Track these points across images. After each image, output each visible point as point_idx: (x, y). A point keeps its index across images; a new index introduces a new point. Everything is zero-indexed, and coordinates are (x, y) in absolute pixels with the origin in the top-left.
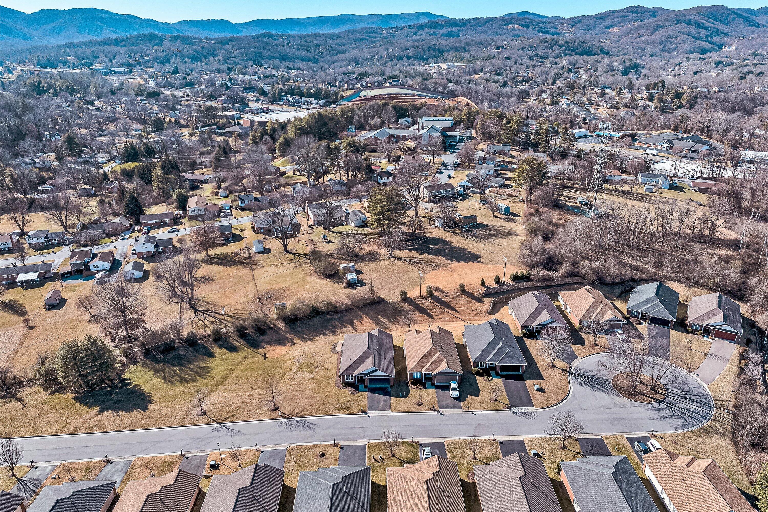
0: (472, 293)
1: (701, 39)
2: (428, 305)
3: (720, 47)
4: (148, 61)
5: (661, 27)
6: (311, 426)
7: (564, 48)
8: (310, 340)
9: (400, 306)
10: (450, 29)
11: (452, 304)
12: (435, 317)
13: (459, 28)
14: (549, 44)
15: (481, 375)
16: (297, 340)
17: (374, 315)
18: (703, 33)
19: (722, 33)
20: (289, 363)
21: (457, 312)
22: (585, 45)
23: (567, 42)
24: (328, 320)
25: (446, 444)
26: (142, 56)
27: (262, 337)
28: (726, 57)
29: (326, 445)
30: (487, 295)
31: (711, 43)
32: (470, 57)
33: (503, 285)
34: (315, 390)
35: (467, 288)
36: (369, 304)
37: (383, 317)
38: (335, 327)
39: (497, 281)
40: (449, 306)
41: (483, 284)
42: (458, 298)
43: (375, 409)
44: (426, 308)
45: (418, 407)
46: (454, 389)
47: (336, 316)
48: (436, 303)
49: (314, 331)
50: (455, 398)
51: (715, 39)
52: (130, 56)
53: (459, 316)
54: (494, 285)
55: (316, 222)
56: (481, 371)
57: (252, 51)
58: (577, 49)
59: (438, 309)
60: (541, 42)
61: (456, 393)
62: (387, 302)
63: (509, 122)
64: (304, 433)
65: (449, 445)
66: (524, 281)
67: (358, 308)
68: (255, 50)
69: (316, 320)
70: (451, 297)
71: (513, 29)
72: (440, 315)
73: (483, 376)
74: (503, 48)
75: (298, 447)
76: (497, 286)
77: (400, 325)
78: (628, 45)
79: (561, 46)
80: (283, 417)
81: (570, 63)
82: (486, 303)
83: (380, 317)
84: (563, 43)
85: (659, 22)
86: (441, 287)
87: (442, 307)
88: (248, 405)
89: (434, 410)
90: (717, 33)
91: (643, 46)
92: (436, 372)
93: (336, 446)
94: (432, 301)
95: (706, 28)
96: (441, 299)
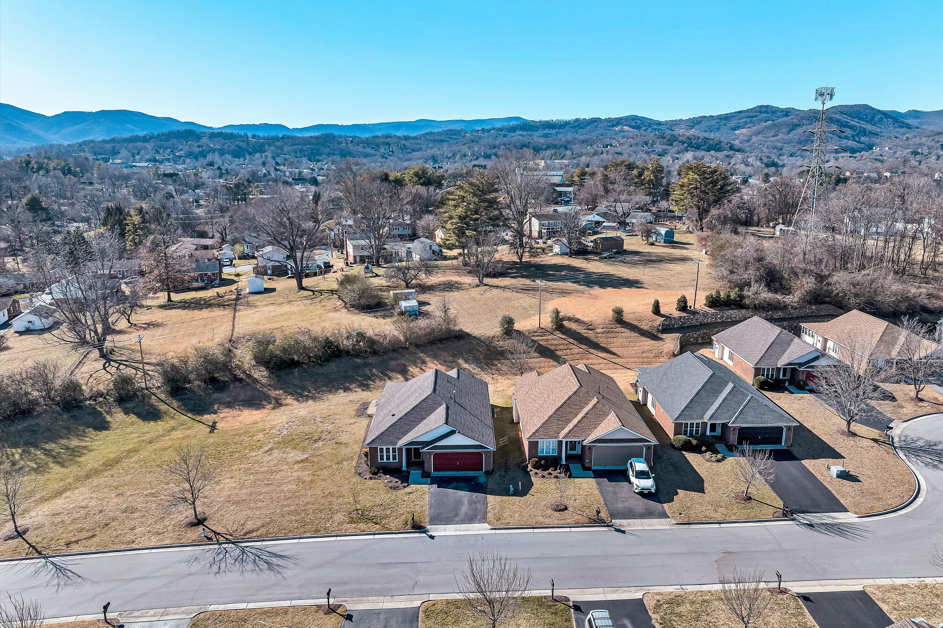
0: (639, 325)
1: (846, 138)
2: (555, 342)
3: (870, 148)
4: (180, 157)
5: (798, 125)
6: (275, 560)
7: (686, 145)
8: (314, 398)
9: (501, 343)
10: (546, 131)
11: (603, 341)
13: (557, 130)
14: (668, 140)
15: (696, 449)
16: (289, 400)
17: (451, 359)
18: (848, 132)
19: (870, 133)
20: (260, 436)
21: (614, 354)
22: (711, 142)
23: (688, 138)
24: (357, 367)
25: (649, 603)
26: (172, 151)
27: (217, 395)
28: (881, 155)
30: (667, 329)
31: (859, 142)
32: (572, 154)
33: (695, 313)
34: (304, 482)
35: (627, 317)
36: (441, 340)
37: (466, 361)
38: (371, 377)
39: (683, 306)
40: (596, 346)
41: (656, 310)
42: (613, 332)
43: (448, 521)
44: (553, 348)
45: (557, 514)
46: (641, 475)
47: (372, 360)
48: (571, 340)
49: (325, 385)
50: (645, 494)
51: (863, 139)
52: (157, 152)
53: (617, 360)
54: (677, 314)
55: (358, 259)
56: (694, 442)
57: (307, 148)
58: (702, 145)
59: (576, 350)
60: (658, 138)
61: (648, 483)
62: (475, 337)
64: (250, 576)
65: (658, 606)
66: (732, 309)
67: (417, 346)
68: (312, 146)
69: (332, 366)
70: (599, 330)
71: (622, 131)
73: (700, 452)
74: (611, 145)
76: (684, 314)
77: (501, 374)
78: (761, 144)
79: (683, 143)
80: (210, 539)
81: (695, 158)
82: (668, 341)
83: (461, 361)
84: (685, 140)
85: (795, 120)
86: (578, 316)
87: (584, 347)
89: (597, 521)
90: (864, 132)
91: (779, 145)
92: (593, 436)
93: (331, 610)
94: (563, 337)
95: (851, 127)
96: (579, 333)
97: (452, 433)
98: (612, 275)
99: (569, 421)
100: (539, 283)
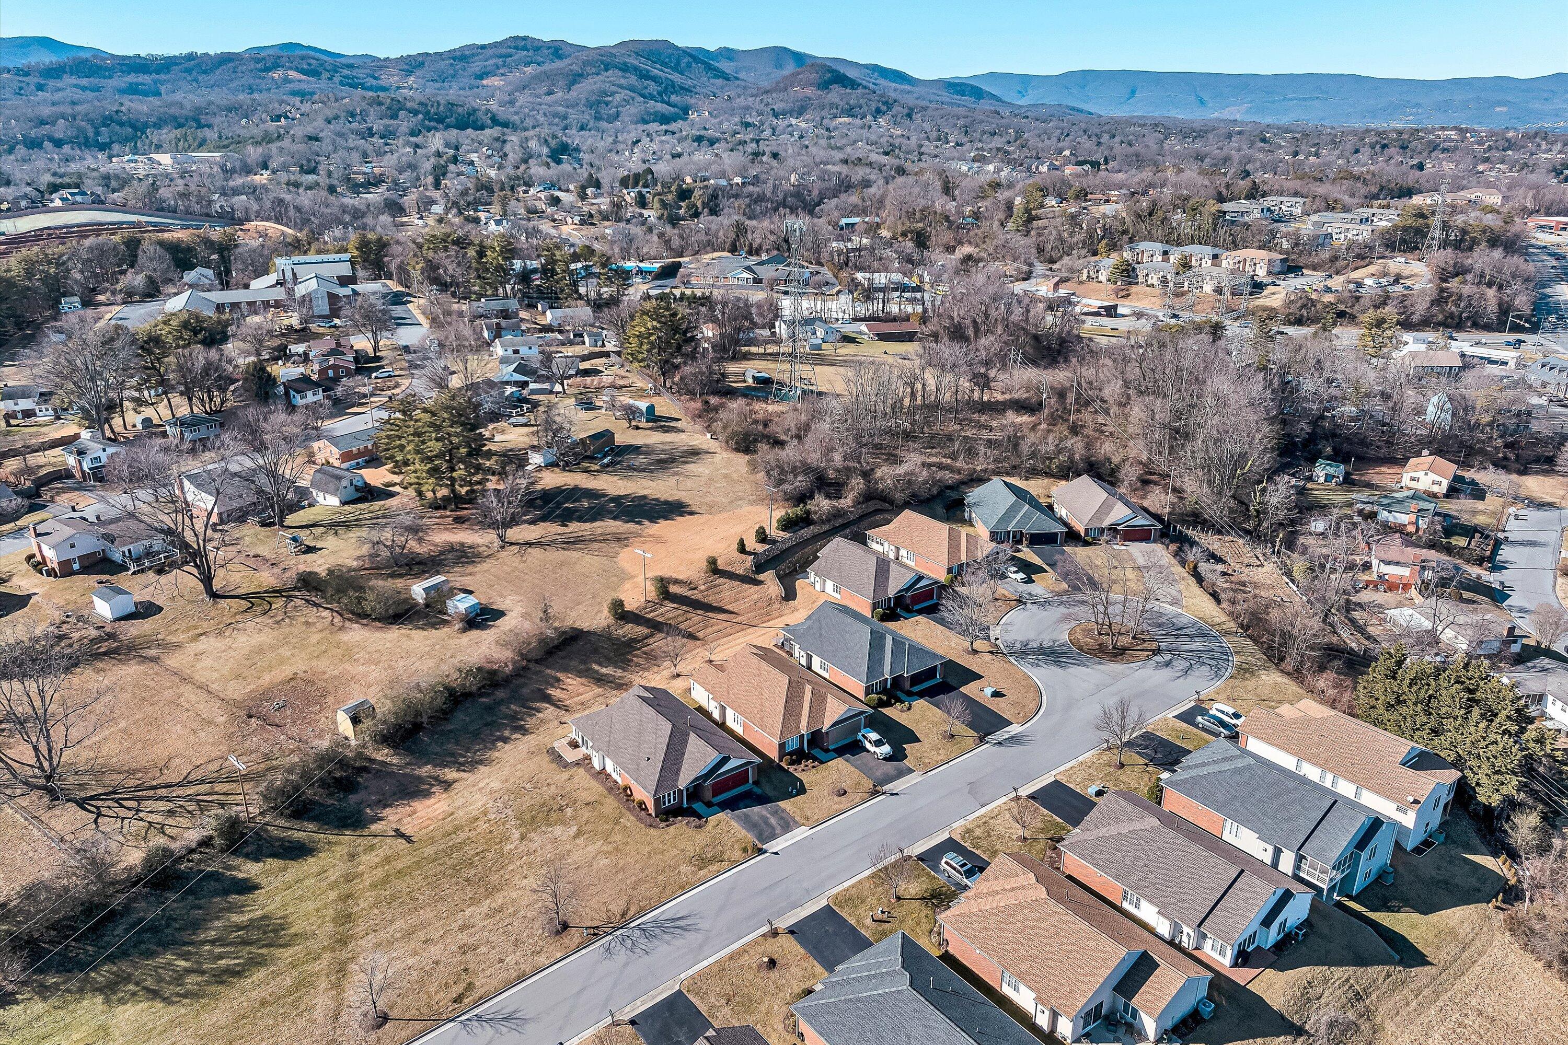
0: (733, 570)
1: (652, 97)
2: (671, 615)
3: (685, 110)
5: (581, 75)
6: (679, 923)
7: (420, 116)
8: (481, 762)
9: (620, 632)
10: (132, 78)
11: (712, 600)
12: (700, 635)
13: (154, 76)
14: (388, 108)
15: (888, 704)
16: (450, 774)
17: (582, 667)
18: (653, 87)
19: (682, 88)
20: (482, 826)
21: (731, 612)
22: (460, 110)
23: (421, 103)
24: (489, 709)
25: (957, 838)
27: (353, 798)
28: (705, 129)
29: (755, 942)
30: (760, 567)
31: (668, 104)
32: (220, 137)
33: (774, 542)
34: (609, 853)
35: (721, 564)
37: (600, 665)
38: (514, 717)
39: (762, 536)
40: (709, 608)
41: (742, 549)
42: (715, 586)
43: (773, 837)
44: (672, 622)
45: (837, 799)
46: (878, 743)
47: (501, 694)
48: (684, 608)
49: (472, 742)
50: (888, 759)
51: (674, 98)
53: (739, 619)
54: (761, 548)
55: (224, 516)
56: (885, 698)
58: (447, 117)
59: (697, 619)
60: (370, 105)
61: (886, 749)
62: (588, 632)
63: (481, 254)
64: (679, 942)
65: (963, 837)
66: (802, 528)
67: (537, 661)
69: (461, 717)
70: (702, 588)
71: (286, 80)
72: (706, 627)
73: (891, 705)
74: (287, 117)
75: (701, 973)
76: (767, 547)
77: (645, 669)
78: (533, 109)
79: (415, 113)
80: (595, 934)
81: (447, 145)
82: (769, 583)
83: (595, 667)
84: (416, 107)
85: (574, 67)
86: (671, 575)
87: (700, 612)
88: (483, 949)
89: (875, 793)
90: (671, 88)
91: (561, 110)
92: (826, 722)
93: (775, 933)
94: (675, 605)
95: (654, 79)
96: (686, 597)
97: (725, 760)
98: (645, 497)
99: (800, 714)
100: (575, 527)
